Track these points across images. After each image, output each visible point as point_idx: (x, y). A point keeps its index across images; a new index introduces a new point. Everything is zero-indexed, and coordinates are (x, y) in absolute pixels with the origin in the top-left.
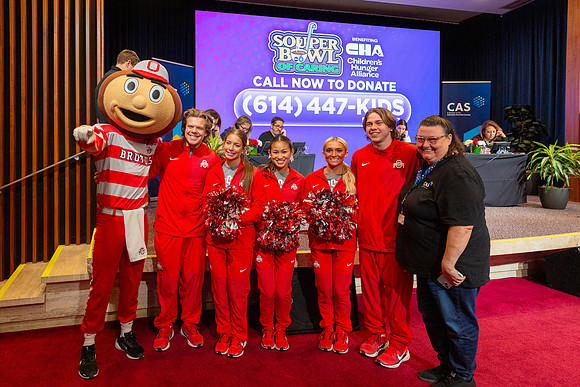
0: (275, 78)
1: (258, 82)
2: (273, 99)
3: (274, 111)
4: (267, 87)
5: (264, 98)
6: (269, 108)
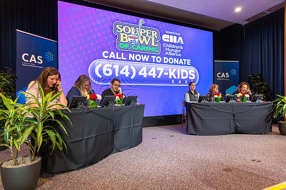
2: (116, 67)
3: (117, 75)
6: (114, 72)
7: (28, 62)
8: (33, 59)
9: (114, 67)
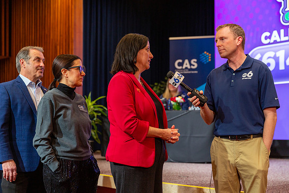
0: (282, 31)
1: (266, 38)
2: (281, 54)
3: (282, 67)
4: (275, 42)
5: (272, 54)
6: (277, 64)
7: (182, 69)
8: (186, 64)
9: (278, 54)
